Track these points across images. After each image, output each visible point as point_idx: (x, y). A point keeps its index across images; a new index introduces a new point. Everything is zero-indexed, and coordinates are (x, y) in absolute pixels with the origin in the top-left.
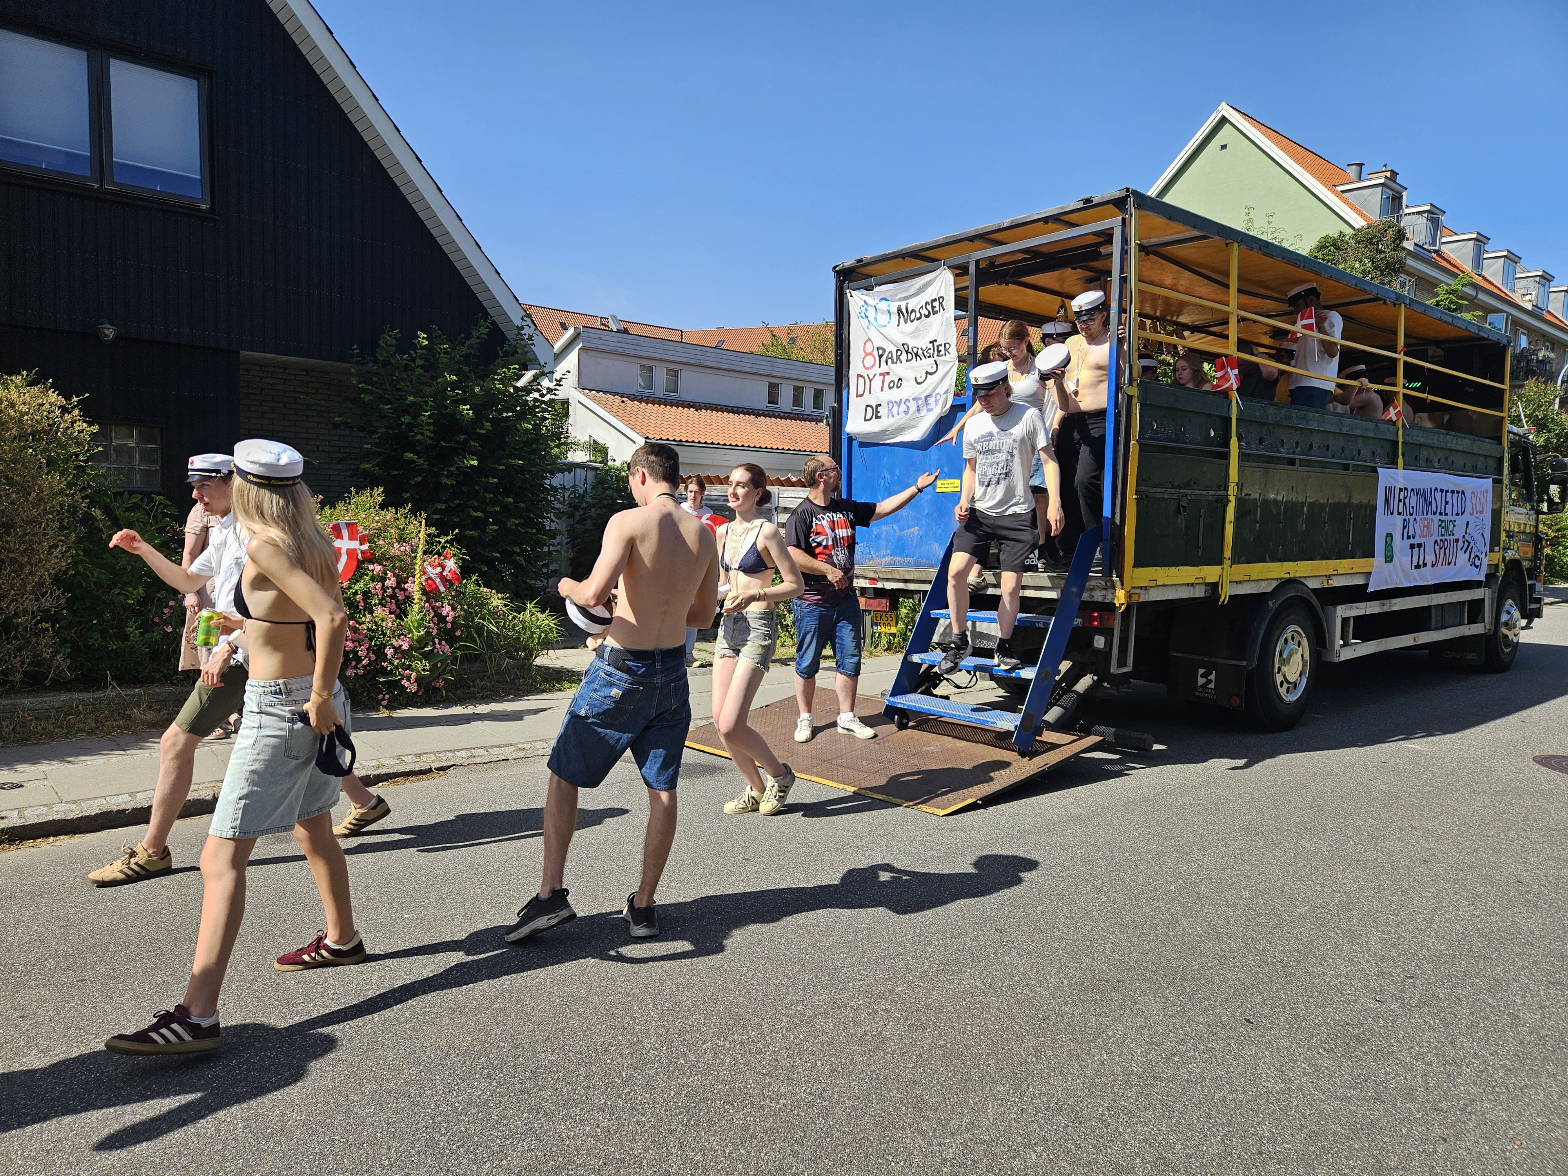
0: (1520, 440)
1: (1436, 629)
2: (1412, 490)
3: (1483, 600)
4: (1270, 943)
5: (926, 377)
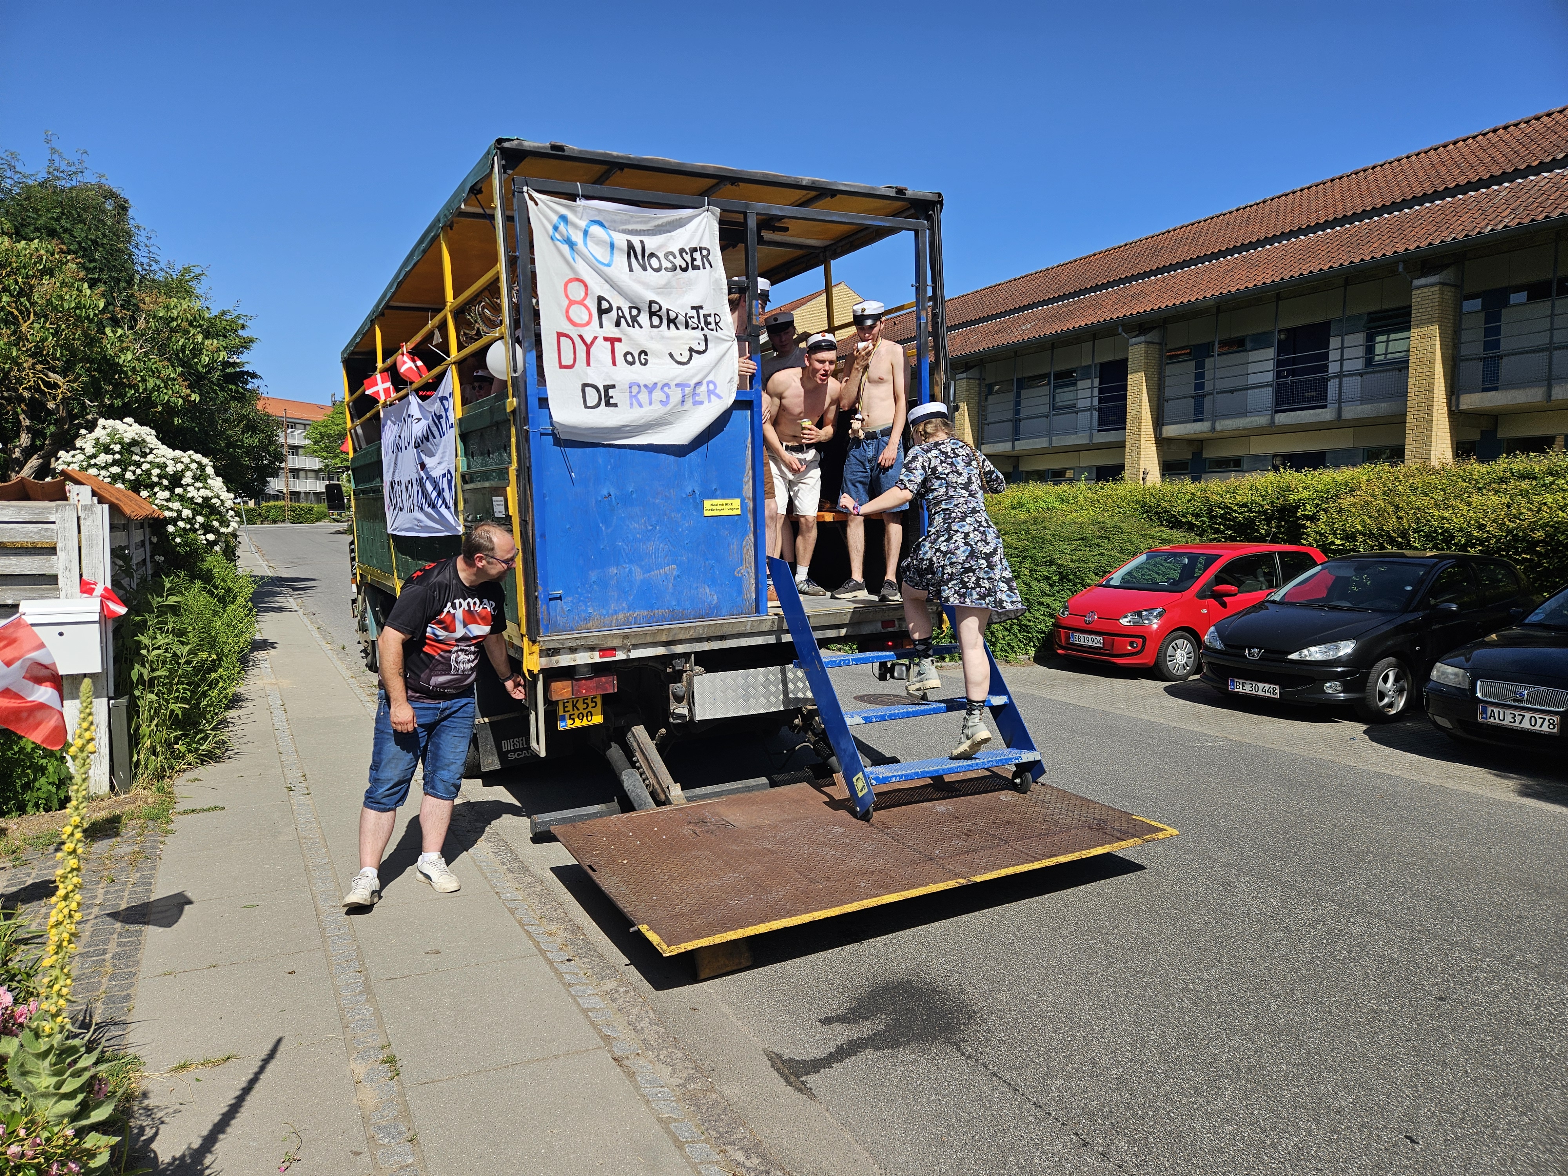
5: (691, 356)
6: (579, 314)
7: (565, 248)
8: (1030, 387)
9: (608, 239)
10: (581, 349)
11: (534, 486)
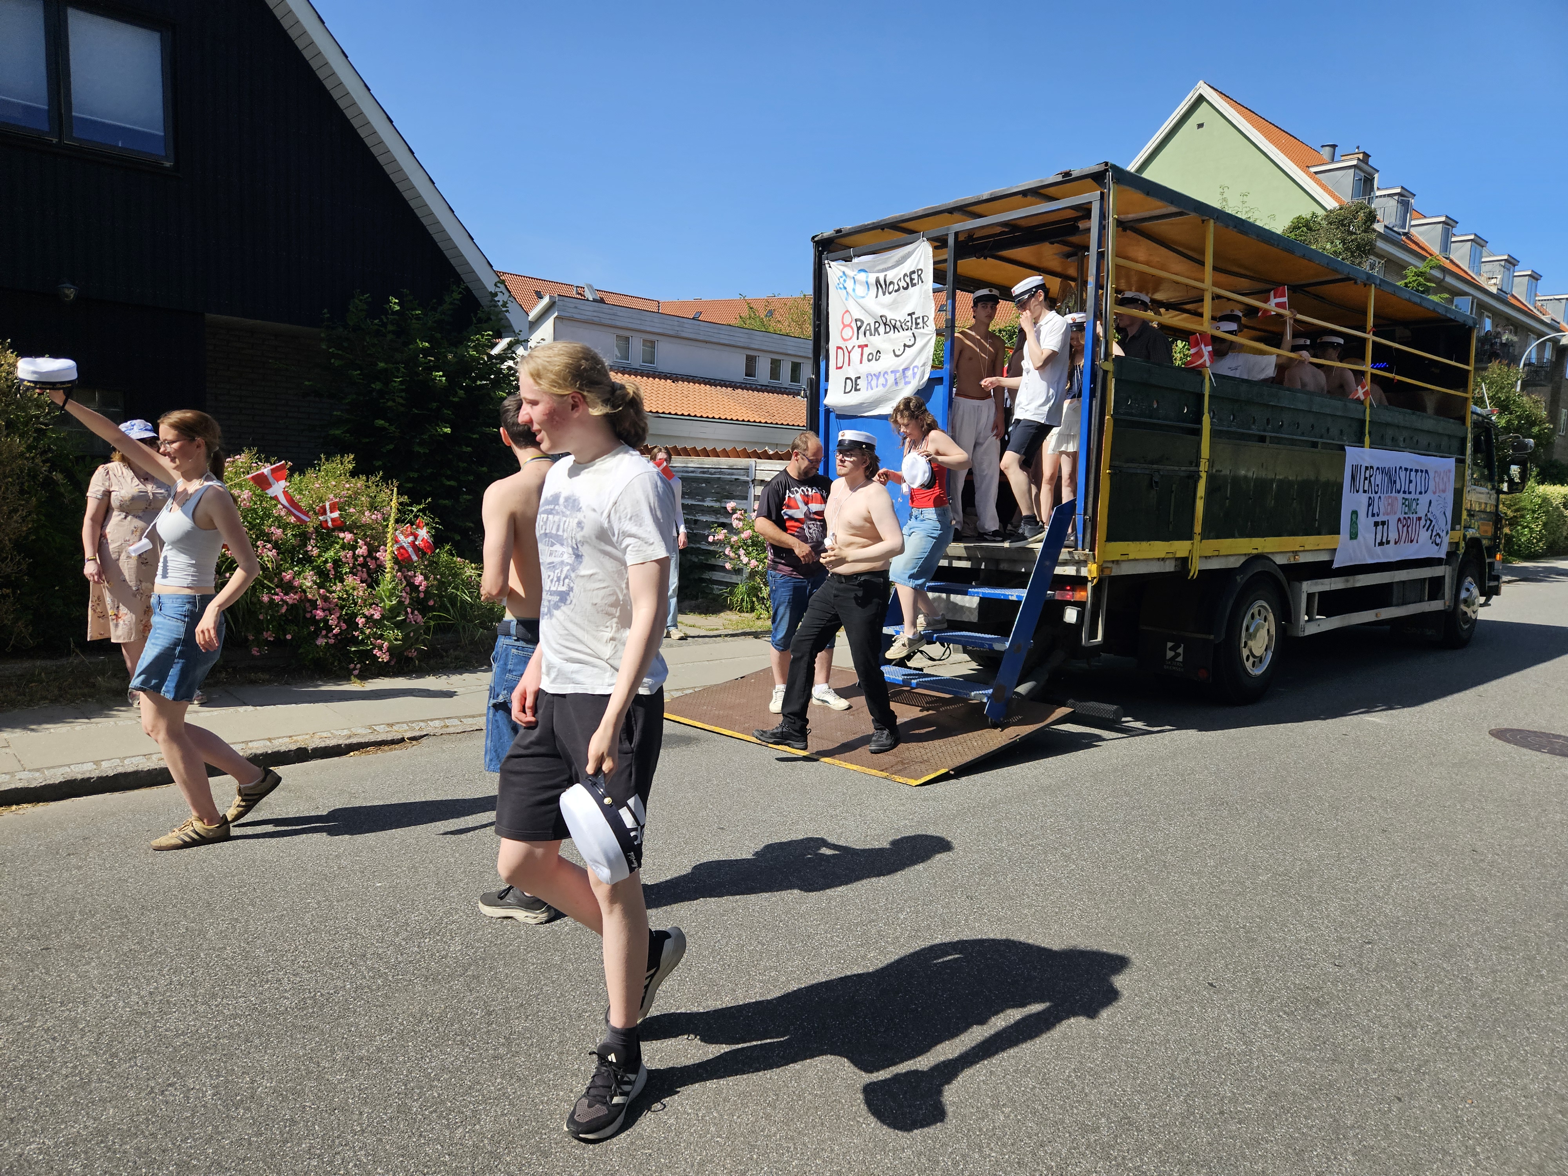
0: (1483, 421)
1: (1398, 605)
2: (1378, 468)
3: (1444, 577)
4: (1234, 910)
5: (905, 350)
6: (848, 333)
7: (844, 294)
9: (866, 280)
10: (846, 355)
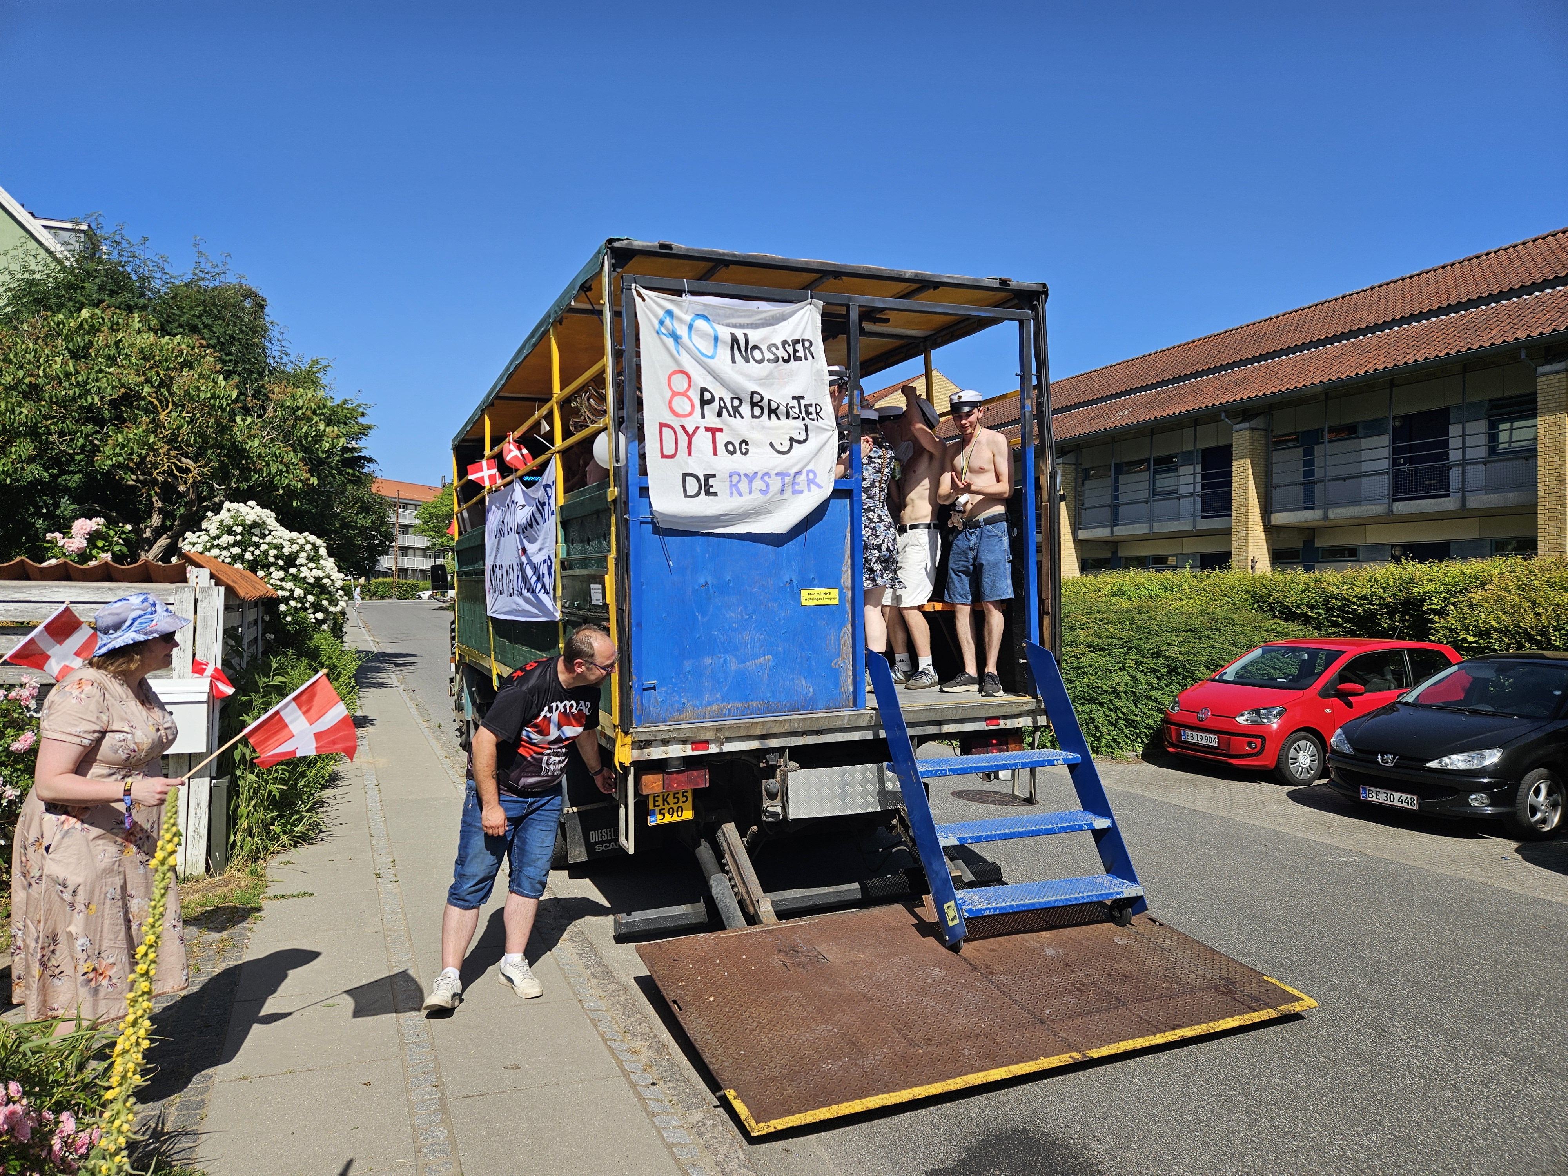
5: (791, 445)
6: (682, 405)
7: (670, 342)
8: (1128, 472)
9: (712, 332)
10: (683, 439)
11: (632, 575)
